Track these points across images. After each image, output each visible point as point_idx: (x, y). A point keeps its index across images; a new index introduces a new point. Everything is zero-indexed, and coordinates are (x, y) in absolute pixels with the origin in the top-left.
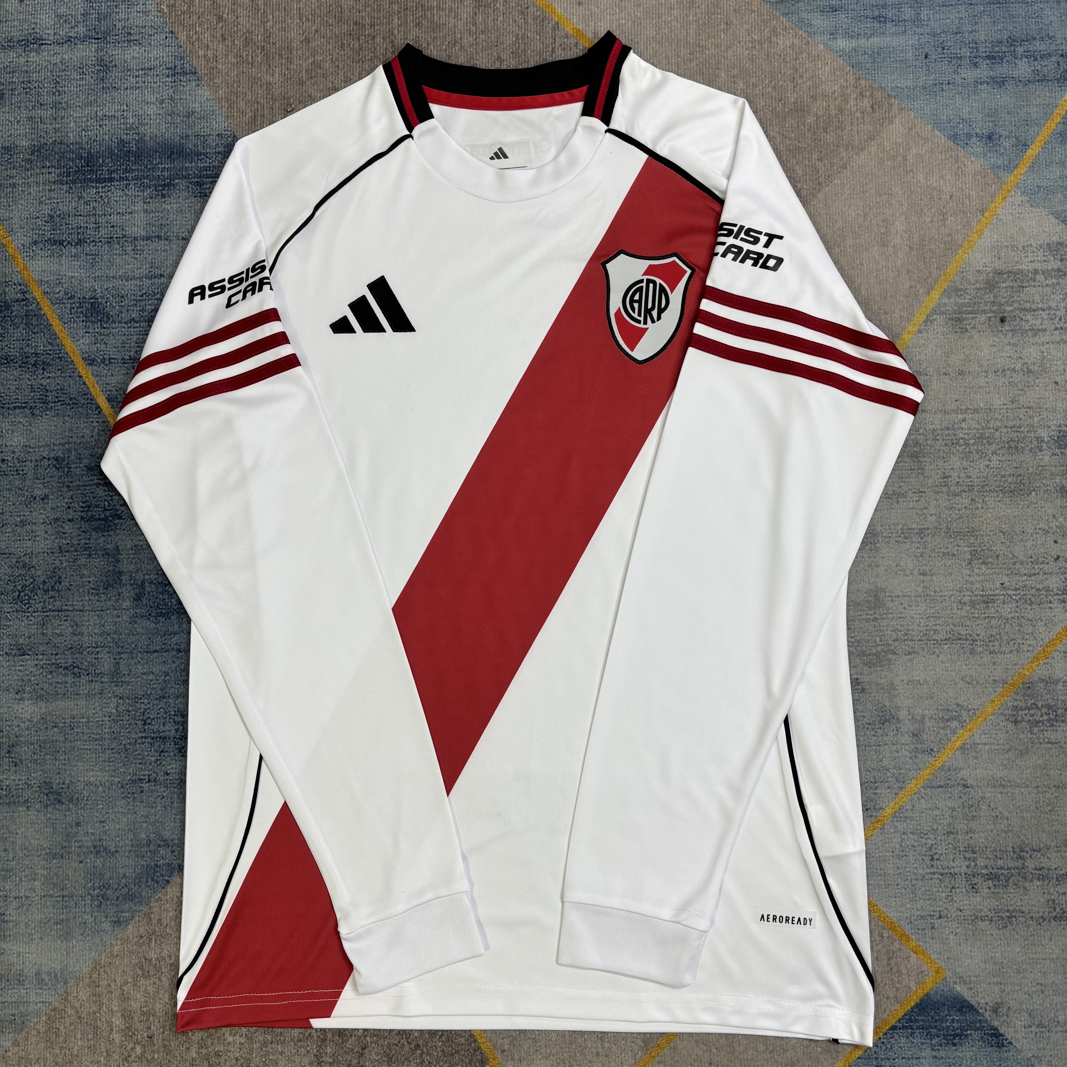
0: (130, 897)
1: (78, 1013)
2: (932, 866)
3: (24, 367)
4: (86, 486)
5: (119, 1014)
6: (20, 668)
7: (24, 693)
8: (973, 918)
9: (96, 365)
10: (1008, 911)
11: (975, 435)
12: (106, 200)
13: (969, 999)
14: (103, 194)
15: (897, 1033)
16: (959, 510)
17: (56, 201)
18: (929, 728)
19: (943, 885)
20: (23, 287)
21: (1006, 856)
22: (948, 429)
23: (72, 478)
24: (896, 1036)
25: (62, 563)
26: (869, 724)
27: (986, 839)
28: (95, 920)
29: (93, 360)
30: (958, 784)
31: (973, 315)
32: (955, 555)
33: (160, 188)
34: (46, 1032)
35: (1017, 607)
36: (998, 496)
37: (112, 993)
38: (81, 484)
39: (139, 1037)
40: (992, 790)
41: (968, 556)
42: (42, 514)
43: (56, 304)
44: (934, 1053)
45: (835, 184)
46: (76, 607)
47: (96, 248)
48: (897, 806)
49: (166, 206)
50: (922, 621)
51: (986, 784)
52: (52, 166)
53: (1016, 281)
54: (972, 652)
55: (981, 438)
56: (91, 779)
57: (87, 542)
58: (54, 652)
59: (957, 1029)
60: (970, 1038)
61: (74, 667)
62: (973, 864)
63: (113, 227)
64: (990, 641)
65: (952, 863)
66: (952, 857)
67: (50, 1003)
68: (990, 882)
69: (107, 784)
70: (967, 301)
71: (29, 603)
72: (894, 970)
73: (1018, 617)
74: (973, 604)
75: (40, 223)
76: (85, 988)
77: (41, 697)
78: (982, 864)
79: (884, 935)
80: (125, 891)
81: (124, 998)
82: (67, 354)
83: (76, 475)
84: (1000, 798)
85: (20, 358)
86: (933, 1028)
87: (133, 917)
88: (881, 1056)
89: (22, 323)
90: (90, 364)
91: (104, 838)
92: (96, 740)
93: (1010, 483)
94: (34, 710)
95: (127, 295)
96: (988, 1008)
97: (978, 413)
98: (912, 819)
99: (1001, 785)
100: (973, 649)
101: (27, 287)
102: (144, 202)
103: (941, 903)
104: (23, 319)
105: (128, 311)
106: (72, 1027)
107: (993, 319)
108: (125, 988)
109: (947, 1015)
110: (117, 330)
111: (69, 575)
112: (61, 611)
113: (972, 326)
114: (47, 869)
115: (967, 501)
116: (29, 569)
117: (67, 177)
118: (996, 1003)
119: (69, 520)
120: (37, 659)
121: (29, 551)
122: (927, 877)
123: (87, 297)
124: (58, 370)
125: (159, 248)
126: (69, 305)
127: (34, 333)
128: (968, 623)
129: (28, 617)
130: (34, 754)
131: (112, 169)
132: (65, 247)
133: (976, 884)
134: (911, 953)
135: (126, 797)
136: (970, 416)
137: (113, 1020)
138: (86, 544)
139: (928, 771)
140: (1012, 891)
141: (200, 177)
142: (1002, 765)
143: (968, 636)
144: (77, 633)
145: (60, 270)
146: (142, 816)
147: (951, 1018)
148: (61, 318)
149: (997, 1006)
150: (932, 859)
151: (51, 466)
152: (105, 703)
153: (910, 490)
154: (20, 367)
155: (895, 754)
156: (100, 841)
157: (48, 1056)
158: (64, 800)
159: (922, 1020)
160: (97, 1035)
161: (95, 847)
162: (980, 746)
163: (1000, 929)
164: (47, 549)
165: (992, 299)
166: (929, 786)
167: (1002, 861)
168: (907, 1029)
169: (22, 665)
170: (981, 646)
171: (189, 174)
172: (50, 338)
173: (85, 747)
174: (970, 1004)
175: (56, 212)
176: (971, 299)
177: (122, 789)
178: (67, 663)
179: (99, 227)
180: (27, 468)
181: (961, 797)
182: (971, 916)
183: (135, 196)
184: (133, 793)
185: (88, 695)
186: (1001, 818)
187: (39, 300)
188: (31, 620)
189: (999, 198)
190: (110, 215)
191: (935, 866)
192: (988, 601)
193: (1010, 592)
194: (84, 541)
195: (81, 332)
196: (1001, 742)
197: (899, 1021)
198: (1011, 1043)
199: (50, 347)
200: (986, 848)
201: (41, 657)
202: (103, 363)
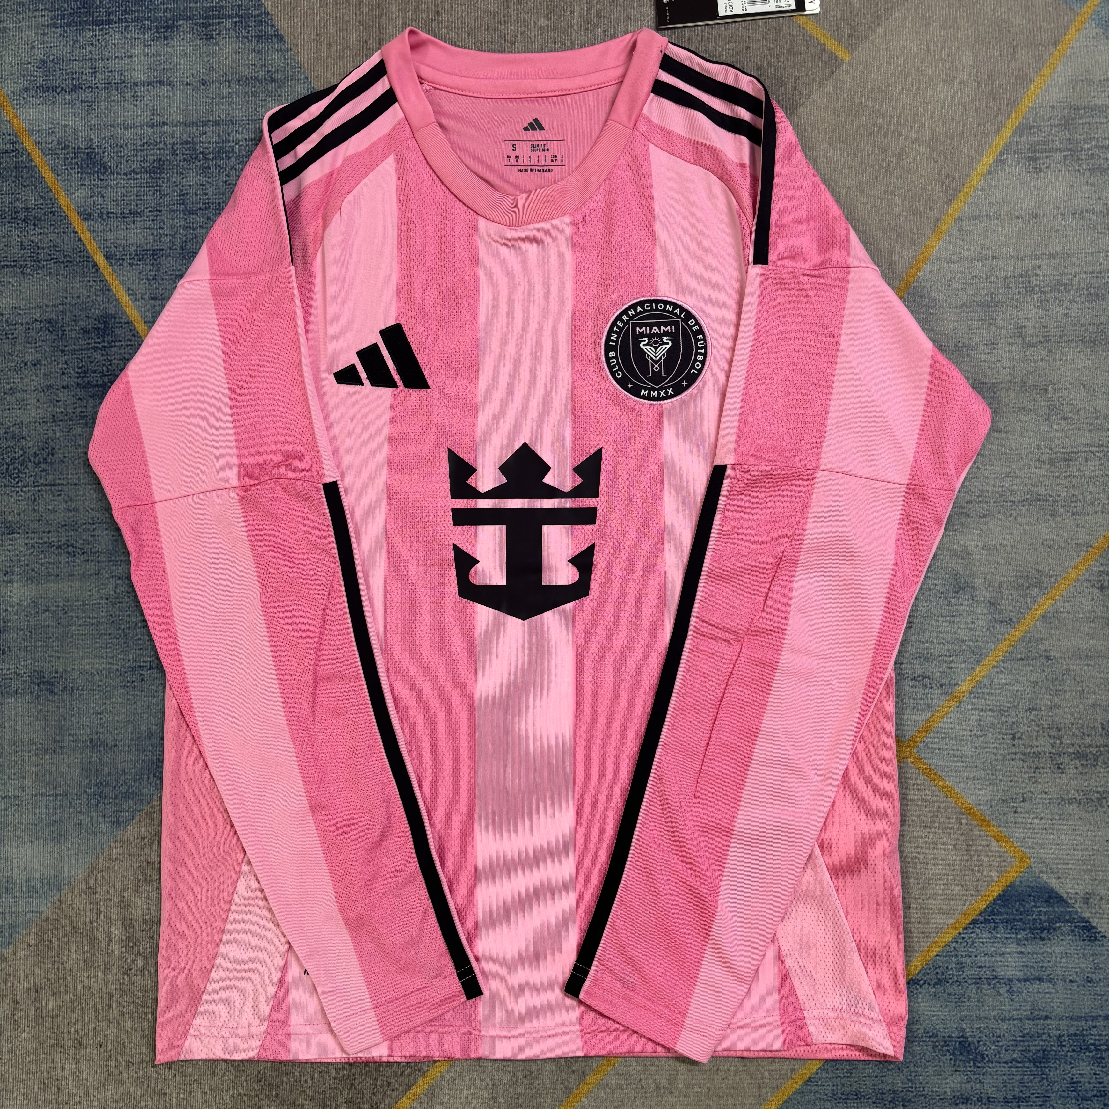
0: (129, 795)
1: (72, 922)
2: (1014, 745)
3: (14, 223)
4: (82, 350)
5: (119, 924)
6: (9, 548)
7: (13, 574)
8: (1060, 800)
9: (92, 220)
10: (1097, 792)
11: (1051, 282)
12: (103, 43)
13: (1057, 889)
14: (100, 37)
15: (979, 928)
16: (1035, 362)
17: (49, 45)
18: (1008, 597)
19: (1025, 766)
20: (12, 137)
21: (1094, 733)
22: (1022, 275)
23: (67, 342)
24: (978, 931)
25: (55, 434)
26: (942, 593)
27: (1073, 715)
28: (91, 820)
29: (90, 215)
30: (1041, 656)
31: (1048, 154)
32: (1031, 410)
33: (162, 30)
34: (37, 945)
35: (1101, 465)
36: (1077, 347)
37: (111, 900)
38: (76, 348)
39: (141, 948)
40: (1078, 662)
41: (1045, 411)
42: (33, 380)
43: (48, 154)
44: (1020, 949)
45: (895, 17)
46: (70, 481)
47: (92, 94)
48: (974, 681)
49: (169, 49)
50: (997, 481)
51: (1070, 656)
52: (45, 9)
53: (1093, 117)
54: (1053, 514)
55: (1059, 283)
56: (88, 667)
57: (84, 410)
58: (47, 530)
59: (1045, 922)
60: (1059, 931)
61: (68, 546)
62: (1058, 742)
63: (111, 71)
64: (1072, 502)
65: (1035, 741)
66: (1035, 735)
67: (41, 913)
68: (1077, 761)
69: (104, 672)
70: (1040, 138)
71: (19, 476)
72: (974, 859)
73: (1102, 476)
74: (1052, 462)
75: (32, 69)
76: (80, 895)
77: (31, 579)
78: (1068, 742)
79: (963, 821)
80: (123, 789)
81: (124, 905)
82: (61, 208)
83: (72, 338)
84: (1087, 671)
85: (10, 213)
86: (1018, 921)
87: (133, 816)
88: (960, 953)
89: (11, 176)
90: (86, 219)
91: (101, 731)
92: (93, 624)
93: (1090, 333)
94: (24, 593)
95: (126, 144)
96: (1079, 899)
97: (1054, 258)
98: (990, 694)
99: (1087, 657)
100: (1054, 510)
101: (16, 137)
102: (145, 45)
103: (1024, 786)
104: (13, 171)
105: (127, 161)
106: (66, 939)
107: (1069, 157)
108: (125, 895)
109: (1033, 907)
110: (115, 182)
111: (63, 445)
112: (54, 485)
113: (1045, 165)
114: (38, 765)
115: (1044, 352)
116: (18, 440)
117: (61, 20)
118: (1087, 893)
119: (64, 387)
120: (28, 538)
121: (18, 421)
122: (1008, 757)
123: (83, 147)
124: (51, 225)
125: (161, 94)
126: (62, 156)
127: (25, 186)
128: (1047, 482)
129: (18, 492)
130: (24, 640)
131: (110, 10)
132: (58, 94)
133: (1061, 764)
134: (993, 840)
135: (125, 685)
136: (1046, 262)
137: (112, 930)
138: (81, 412)
139: (1007, 643)
140: (1101, 770)
141: (206, 18)
142: (1088, 635)
143: (1048, 496)
144: (71, 508)
145: (52, 118)
146: (143, 706)
147: (1038, 910)
148: (53, 169)
149: (1088, 896)
150: (1014, 738)
151: (44, 329)
152: (102, 584)
153: (980, 341)
154: (9, 222)
155: (970, 625)
156: (97, 734)
157: (39, 972)
158: (56, 690)
159: (1006, 913)
160: (94, 946)
161: (91, 741)
162: (1063, 615)
163: (1089, 812)
164: (40, 418)
165: (1068, 136)
166: (1009, 658)
167: (1090, 738)
168: (989, 923)
169: (11, 545)
170: (1062, 507)
171: (194, 15)
172: (42, 192)
173: (81, 632)
174: (1057, 894)
175: (48, 57)
176: (1045, 137)
177: (121, 678)
178: (60, 541)
179: (95, 72)
180: (17, 331)
181: (1044, 670)
182: (1058, 798)
183: (135, 39)
184: (133, 682)
185: (83, 576)
186: (1088, 692)
187: (30, 151)
188: (20, 495)
189: (1072, 31)
190: (108, 60)
191: (1017, 745)
192: (1068, 459)
193: (1092, 449)
194: (80, 410)
195: (76, 184)
196: (1087, 609)
197: (980, 914)
198: (1104, 936)
199: (42, 201)
200: (1073, 724)
201: (31, 535)
202: (101, 217)
